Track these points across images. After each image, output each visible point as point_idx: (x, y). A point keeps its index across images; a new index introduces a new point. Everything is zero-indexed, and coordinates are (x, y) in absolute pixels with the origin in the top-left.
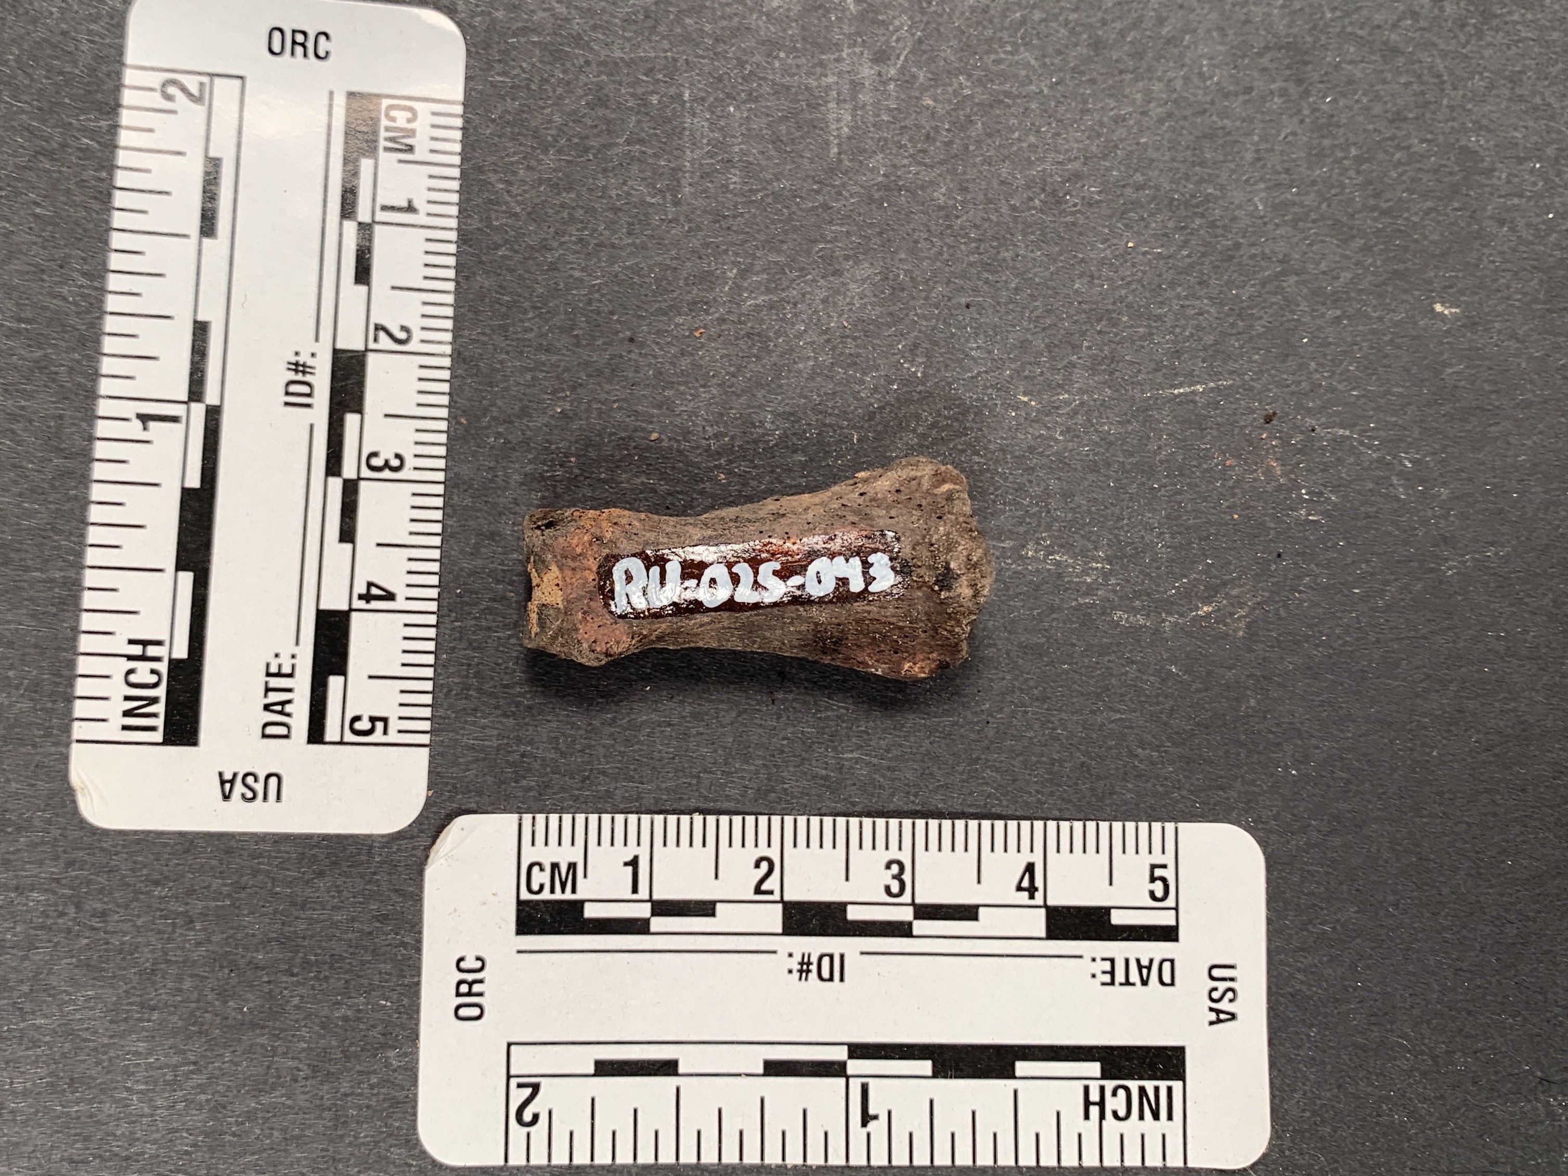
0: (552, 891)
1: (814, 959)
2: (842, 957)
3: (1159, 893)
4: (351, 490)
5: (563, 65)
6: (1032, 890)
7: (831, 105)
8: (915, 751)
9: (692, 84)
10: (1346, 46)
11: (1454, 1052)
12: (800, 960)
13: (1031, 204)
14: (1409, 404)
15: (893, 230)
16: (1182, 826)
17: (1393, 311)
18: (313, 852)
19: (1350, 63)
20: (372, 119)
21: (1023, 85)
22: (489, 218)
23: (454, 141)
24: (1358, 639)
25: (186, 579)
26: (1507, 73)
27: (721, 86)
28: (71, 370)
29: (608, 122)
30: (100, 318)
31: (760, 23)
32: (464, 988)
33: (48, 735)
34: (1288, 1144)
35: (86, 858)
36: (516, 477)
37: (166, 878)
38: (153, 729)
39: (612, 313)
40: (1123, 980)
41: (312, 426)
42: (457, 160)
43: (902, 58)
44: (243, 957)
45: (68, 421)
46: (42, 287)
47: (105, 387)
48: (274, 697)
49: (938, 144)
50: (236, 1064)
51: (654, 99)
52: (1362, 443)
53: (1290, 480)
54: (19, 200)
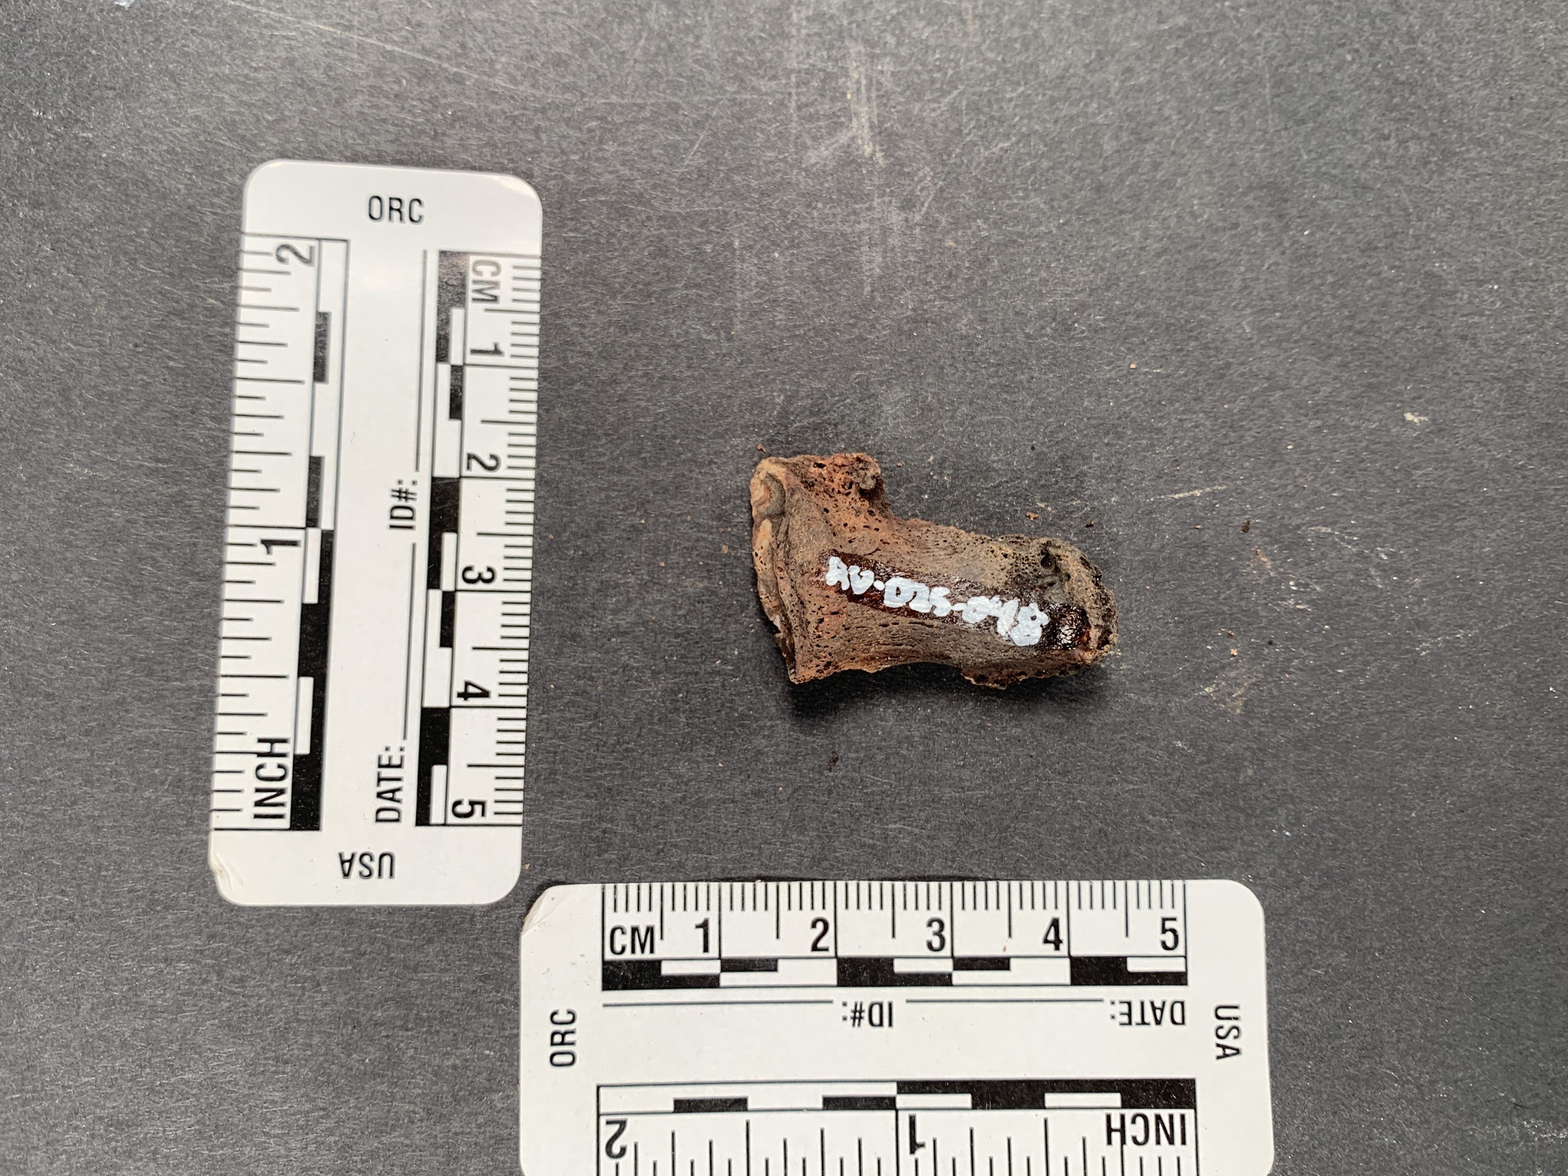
0: (633, 951)
1: (866, 1008)
2: (890, 1005)
3: (1170, 944)
4: (449, 600)
5: (627, 220)
6: (1057, 943)
7: (865, 249)
8: (951, 821)
9: (741, 233)
10: (1321, 185)
11: (1437, 1082)
12: (853, 1008)
13: (1043, 332)
14: (1384, 503)
15: (922, 358)
16: (1189, 883)
17: (1368, 420)
18: (422, 921)
19: (1325, 199)
20: (461, 274)
21: (1033, 226)
22: (565, 358)
23: (533, 291)
24: (1342, 714)
25: (307, 683)
26: (1466, 205)
27: (766, 234)
28: (203, 503)
29: (669, 270)
30: (226, 456)
31: (800, 177)
32: (558, 1039)
33: (190, 823)
34: (1289, 1164)
35: (226, 931)
36: (594, 585)
37: (295, 947)
38: (280, 816)
39: (675, 437)
40: (1139, 1020)
41: (414, 546)
42: (536, 307)
43: (926, 205)
44: (364, 1015)
45: (201, 547)
46: (177, 431)
47: (233, 517)
48: (385, 786)
49: (959, 280)
50: (360, 1109)
51: (708, 248)
52: (1343, 539)
53: (1280, 573)
54: (155, 355)
